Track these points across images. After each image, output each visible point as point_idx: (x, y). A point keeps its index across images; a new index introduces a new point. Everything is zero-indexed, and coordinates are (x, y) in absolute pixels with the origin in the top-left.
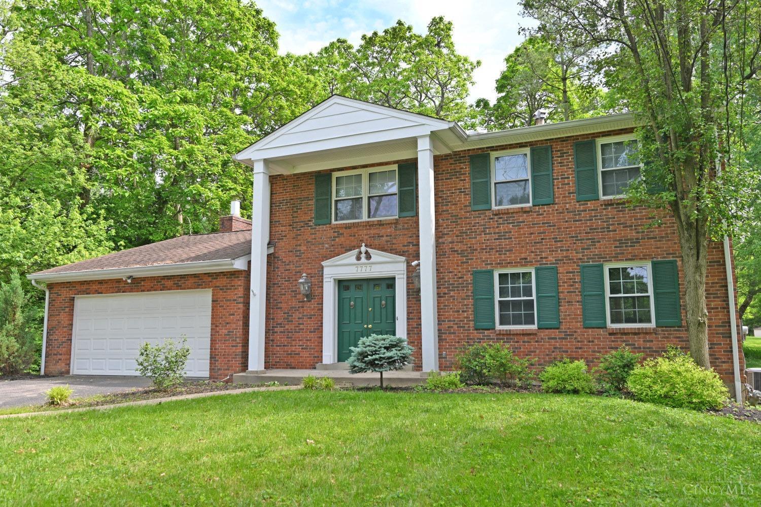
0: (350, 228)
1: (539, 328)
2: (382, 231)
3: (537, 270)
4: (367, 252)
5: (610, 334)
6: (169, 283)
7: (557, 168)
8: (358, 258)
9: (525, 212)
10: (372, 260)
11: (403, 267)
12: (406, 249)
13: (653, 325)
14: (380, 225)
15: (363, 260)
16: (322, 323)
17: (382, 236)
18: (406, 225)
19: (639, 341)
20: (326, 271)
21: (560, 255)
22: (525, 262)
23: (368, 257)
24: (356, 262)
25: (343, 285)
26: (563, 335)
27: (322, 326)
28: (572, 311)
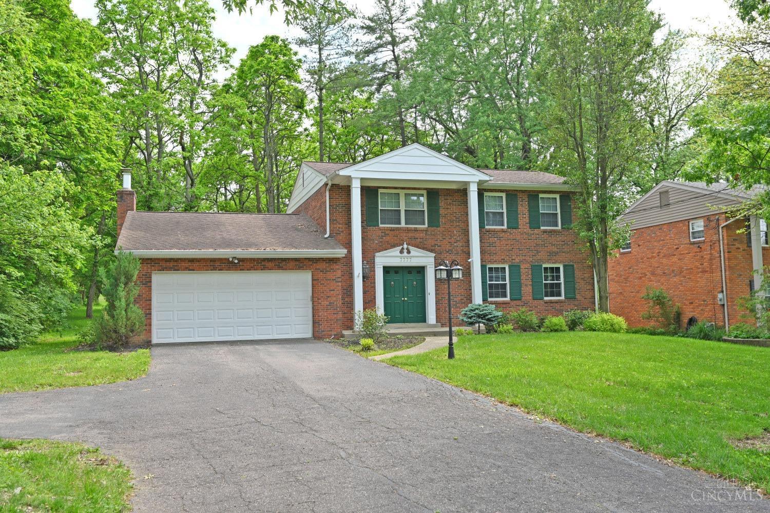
0: (393, 230)
1: (511, 300)
2: (417, 235)
3: (510, 267)
4: (407, 249)
5: (545, 303)
6: (270, 264)
7: (520, 207)
8: (401, 252)
9: (504, 232)
10: (411, 255)
11: (433, 260)
12: (433, 248)
13: (563, 298)
14: (415, 231)
15: (405, 254)
16: (375, 297)
17: (417, 238)
18: (433, 233)
19: (558, 306)
20: (377, 260)
21: (521, 258)
22: (503, 261)
23: (409, 252)
24: (400, 255)
25: (387, 270)
26: (522, 304)
27: (375, 299)
28: (527, 290)
